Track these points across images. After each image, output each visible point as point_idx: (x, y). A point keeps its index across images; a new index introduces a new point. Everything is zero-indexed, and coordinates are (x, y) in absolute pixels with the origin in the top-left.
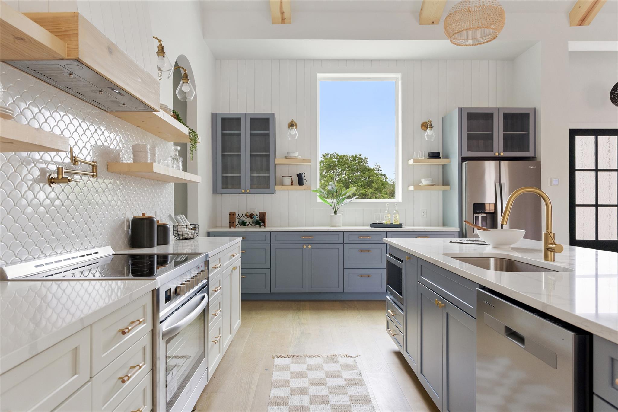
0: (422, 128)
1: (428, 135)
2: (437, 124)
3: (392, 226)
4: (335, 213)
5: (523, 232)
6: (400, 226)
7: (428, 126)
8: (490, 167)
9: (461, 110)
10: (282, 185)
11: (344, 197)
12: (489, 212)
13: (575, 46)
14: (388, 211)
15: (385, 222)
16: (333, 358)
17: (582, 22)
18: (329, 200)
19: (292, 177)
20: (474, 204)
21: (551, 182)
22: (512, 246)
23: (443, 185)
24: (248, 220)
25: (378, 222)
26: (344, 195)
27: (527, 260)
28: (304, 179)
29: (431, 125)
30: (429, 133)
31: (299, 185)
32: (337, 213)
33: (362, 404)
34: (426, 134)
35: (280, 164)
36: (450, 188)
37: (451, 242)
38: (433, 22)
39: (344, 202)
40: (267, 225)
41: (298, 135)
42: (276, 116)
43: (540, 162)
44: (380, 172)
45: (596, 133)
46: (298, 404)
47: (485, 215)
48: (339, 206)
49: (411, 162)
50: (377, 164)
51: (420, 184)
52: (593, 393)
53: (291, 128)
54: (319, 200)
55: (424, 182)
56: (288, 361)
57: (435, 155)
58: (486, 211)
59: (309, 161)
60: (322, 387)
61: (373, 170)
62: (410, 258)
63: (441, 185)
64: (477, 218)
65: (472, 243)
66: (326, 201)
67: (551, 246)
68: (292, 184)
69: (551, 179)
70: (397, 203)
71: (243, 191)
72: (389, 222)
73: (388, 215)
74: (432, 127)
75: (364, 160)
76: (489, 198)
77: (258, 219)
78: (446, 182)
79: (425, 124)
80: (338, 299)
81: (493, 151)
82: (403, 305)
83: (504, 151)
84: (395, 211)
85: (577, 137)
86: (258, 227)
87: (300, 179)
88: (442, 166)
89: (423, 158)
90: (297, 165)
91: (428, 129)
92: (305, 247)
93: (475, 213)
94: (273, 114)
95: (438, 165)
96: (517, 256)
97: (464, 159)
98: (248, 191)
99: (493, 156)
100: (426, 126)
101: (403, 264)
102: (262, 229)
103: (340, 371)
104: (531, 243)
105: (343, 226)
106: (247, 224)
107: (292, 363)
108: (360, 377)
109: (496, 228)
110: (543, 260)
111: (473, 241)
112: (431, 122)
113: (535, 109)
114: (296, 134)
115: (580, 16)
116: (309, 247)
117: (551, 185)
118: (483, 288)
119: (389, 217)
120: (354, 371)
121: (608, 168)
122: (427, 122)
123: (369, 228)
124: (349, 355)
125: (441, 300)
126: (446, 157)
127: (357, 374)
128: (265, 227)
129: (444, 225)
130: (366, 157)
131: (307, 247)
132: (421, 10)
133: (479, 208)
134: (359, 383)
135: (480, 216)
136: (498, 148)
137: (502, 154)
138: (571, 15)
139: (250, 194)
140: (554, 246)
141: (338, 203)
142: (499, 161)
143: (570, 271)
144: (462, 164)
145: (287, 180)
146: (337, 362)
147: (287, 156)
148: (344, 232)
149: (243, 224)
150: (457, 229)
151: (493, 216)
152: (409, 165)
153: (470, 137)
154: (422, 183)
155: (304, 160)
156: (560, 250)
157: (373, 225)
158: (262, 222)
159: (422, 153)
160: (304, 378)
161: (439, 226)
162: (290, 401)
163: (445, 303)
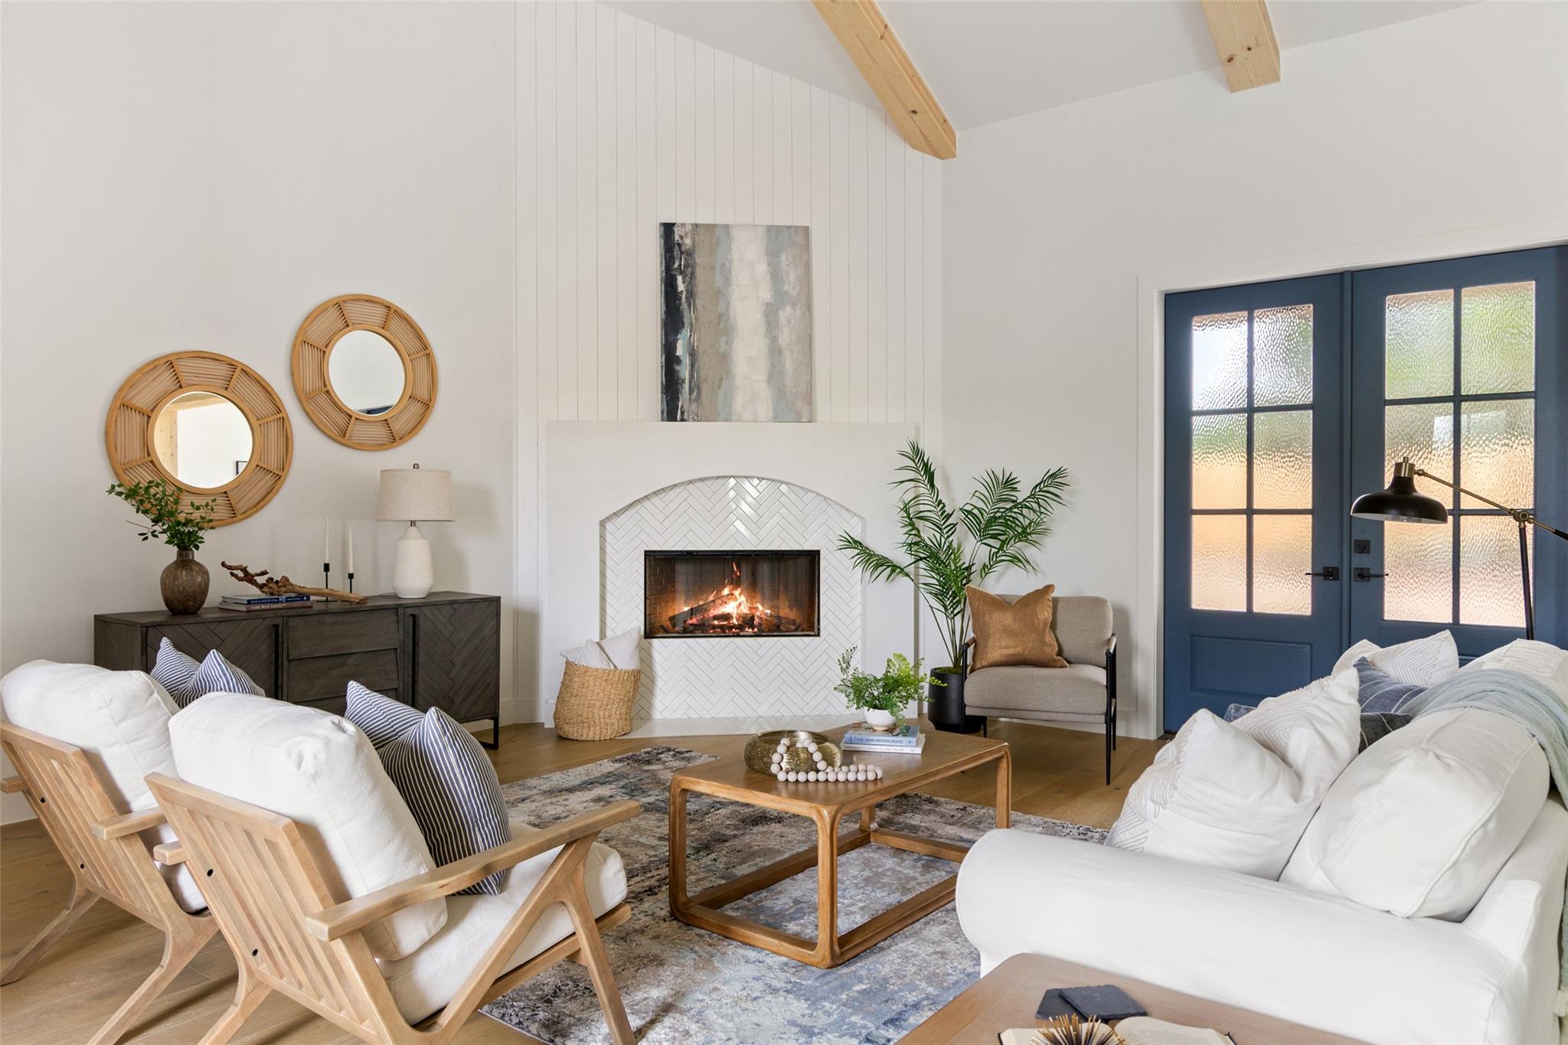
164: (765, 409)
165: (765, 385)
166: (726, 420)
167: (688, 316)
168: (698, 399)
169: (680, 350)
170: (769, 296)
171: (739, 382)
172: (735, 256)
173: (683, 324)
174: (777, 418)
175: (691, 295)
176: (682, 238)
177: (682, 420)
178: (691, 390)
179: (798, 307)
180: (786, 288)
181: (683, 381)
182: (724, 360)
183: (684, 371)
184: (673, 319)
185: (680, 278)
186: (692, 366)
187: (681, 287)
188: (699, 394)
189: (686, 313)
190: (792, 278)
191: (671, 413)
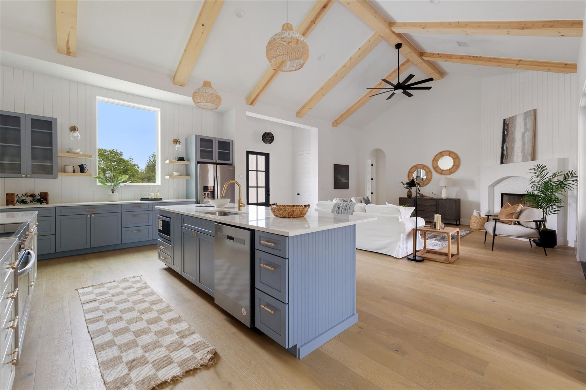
0: (173, 142)
1: (177, 147)
2: (182, 141)
3: (155, 199)
4: (113, 192)
5: (229, 200)
6: (161, 199)
7: (177, 142)
8: (211, 167)
9: (197, 136)
10: (65, 172)
11: (119, 182)
12: (210, 190)
13: (249, 114)
14: (152, 191)
15: (150, 197)
16: (125, 280)
17: (251, 104)
18: (108, 184)
19: (74, 166)
20: (204, 187)
21: (239, 176)
22: (225, 206)
23: (186, 176)
24: (29, 199)
25: (145, 197)
26: (120, 180)
27: (232, 211)
28: (86, 168)
29: (179, 142)
30: (178, 146)
31: (81, 173)
32: (114, 192)
33: (151, 296)
34: (176, 147)
35: (61, 157)
36: (190, 178)
37: (196, 206)
38: (181, 85)
39: (120, 185)
40: (49, 202)
41: (80, 137)
42: (59, 121)
43: (234, 166)
44: (133, 163)
45: (257, 154)
46: (108, 307)
47: (209, 192)
48: (116, 187)
49: (167, 162)
50: (131, 157)
51: (172, 175)
52: (255, 249)
53: (74, 132)
54: (99, 184)
55: (175, 174)
56: (90, 289)
57: (181, 159)
58: (209, 190)
59: (91, 156)
60: (122, 295)
61: (127, 161)
62: (176, 215)
63: (185, 176)
64: (205, 194)
65: (206, 206)
66: (105, 184)
67: (241, 204)
68: (74, 172)
69: (239, 175)
70: (158, 186)
71: (24, 176)
72: (153, 197)
73: (152, 193)
74: (180, 143)
75: (120, 154)
76: (211, 184)
77: (39, 197)
78: (188, 174)
79: (175, 141)
80: (117, 249)
81: (213, 159)
82: (171, 241)
83: (219, 160)
84: (157, 191)
85: (249, 155)
86: (39, 204)
87: (82, 169)
88: (185, 165)
89: (175, 160)
90: (78, 158)
91: (178, 144)
92: (89, 216)
93: (204, 191)
94: (56, 119)
95: (183, 164)
96: (227, 210)
97: (198, 163)
98: (29, 176)
99: (213, 162)
100: (176, 142)
101: (171, 219)
102: (44, 205)
103: (132, 285)
104: (232, 205)
105: (119, 201)
106: (28, 202)
107: (94, 289)
108: (146, 285)
109: (215, 198)
110: (238, 211)
111: (207, 205)
112: (179, 140)
113: (232, 140)
114: (78, 136)
115: (251, 101)
116: (93, 216)
117: (239, 177)
118: (217, 222)
119: (153, 194)
120: (141, 283)
121: (261, 170)
122: (176, 140)
123: (139, 201)
124: (135, 276)
125: (196, 233)
126: (188, 160)
127: (144, 284)
128: (47, 203)
129: (187, 198)
130: (122, 152)
131: (91, 216)
132: (174, 76)
133: (206, 189)
134: (147, 287)
135: (207, 193)
136: (216, 159)
137: (217, 161)
138: (247, 99)
139: (31, 178)
140: (242, 204)
141: (115, 185)
142: (216, 165)
143: (247, 213)
144: (197, 166)
145: (70, 169)
146: (128, 281)
147: (69, 151)
148: (121, 204)
149: (24, 202)
150: (195, 200)
151: (213, 192)
152: (166, 163)
153: (201, 151)
154: (174, 174)
155: (86, 155)
156: (244, 206)
157: (142, 199)
158: (45, 200)
159: (174, 158)
160: (107, 294)
161: (183, 199)
162: (101, 308)
163: (198, 234)
164: (520, 159)
165: (521, 153)
166: (512, 163)
167: (507, 139)
168: (507, 159)
169: (505, 148)
170: (523, 130)
171: (515, 153)
172: (517, 122)
173: (505, 141)
174: (523, 161)
175: (507, 134)
176: (507, 122)
177: (504, 164)
178: (506, 157)
179: (530, 131)
180: (527, 127)
181: (505, 155)
182: (513, 148)
183: (505, 153)
184: (504, 141)
185: (506, 131)
186: (506, 151)
187: (506, 133)
188: (507, 157)
189: (506, 139)
190: (529, 124)
191: (502, 162)
